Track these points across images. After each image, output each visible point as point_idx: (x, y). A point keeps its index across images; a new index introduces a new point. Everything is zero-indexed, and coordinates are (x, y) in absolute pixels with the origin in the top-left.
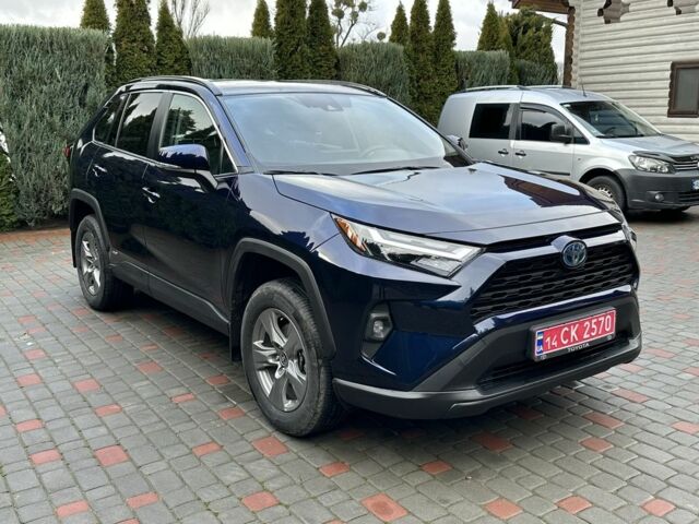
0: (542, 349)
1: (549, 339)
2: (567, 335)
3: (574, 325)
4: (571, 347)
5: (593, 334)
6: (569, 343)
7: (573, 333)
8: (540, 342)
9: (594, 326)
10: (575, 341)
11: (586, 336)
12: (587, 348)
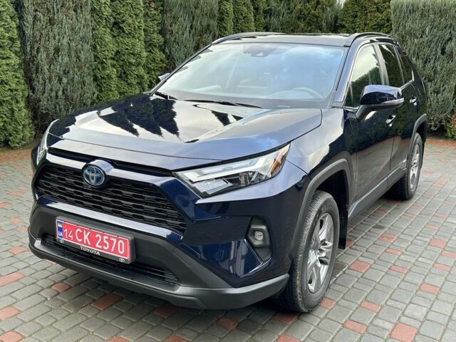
0: (61, 234)
1: (66, 230)
2: (81, 236)
3: (87, 231)
4: (84, 247)
5: (104, 247)
6: (82, 242)
7: (86, 237)
8: (61, 229)
9: (105, 241)
10: (87, 244)
11: (97, 245)
12: (97, 256)
